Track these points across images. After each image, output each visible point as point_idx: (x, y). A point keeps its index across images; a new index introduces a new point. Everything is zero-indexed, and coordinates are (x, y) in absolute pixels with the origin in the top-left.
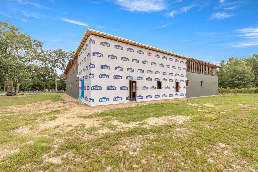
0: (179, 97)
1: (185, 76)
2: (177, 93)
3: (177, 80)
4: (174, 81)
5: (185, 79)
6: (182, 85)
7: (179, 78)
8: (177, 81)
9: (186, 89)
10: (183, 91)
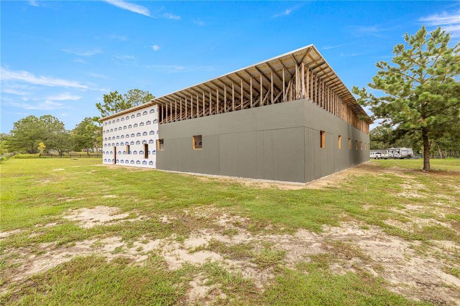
0: (148, 166)
1: (156, 132)
2: (146, 160)
3: (144, 141)
4: (141, 143)
5: (156, 137)
6: (152, 147)
7: (147, 138)
8: (144, 143)
9: (155, 155)
10: (152, 157)
